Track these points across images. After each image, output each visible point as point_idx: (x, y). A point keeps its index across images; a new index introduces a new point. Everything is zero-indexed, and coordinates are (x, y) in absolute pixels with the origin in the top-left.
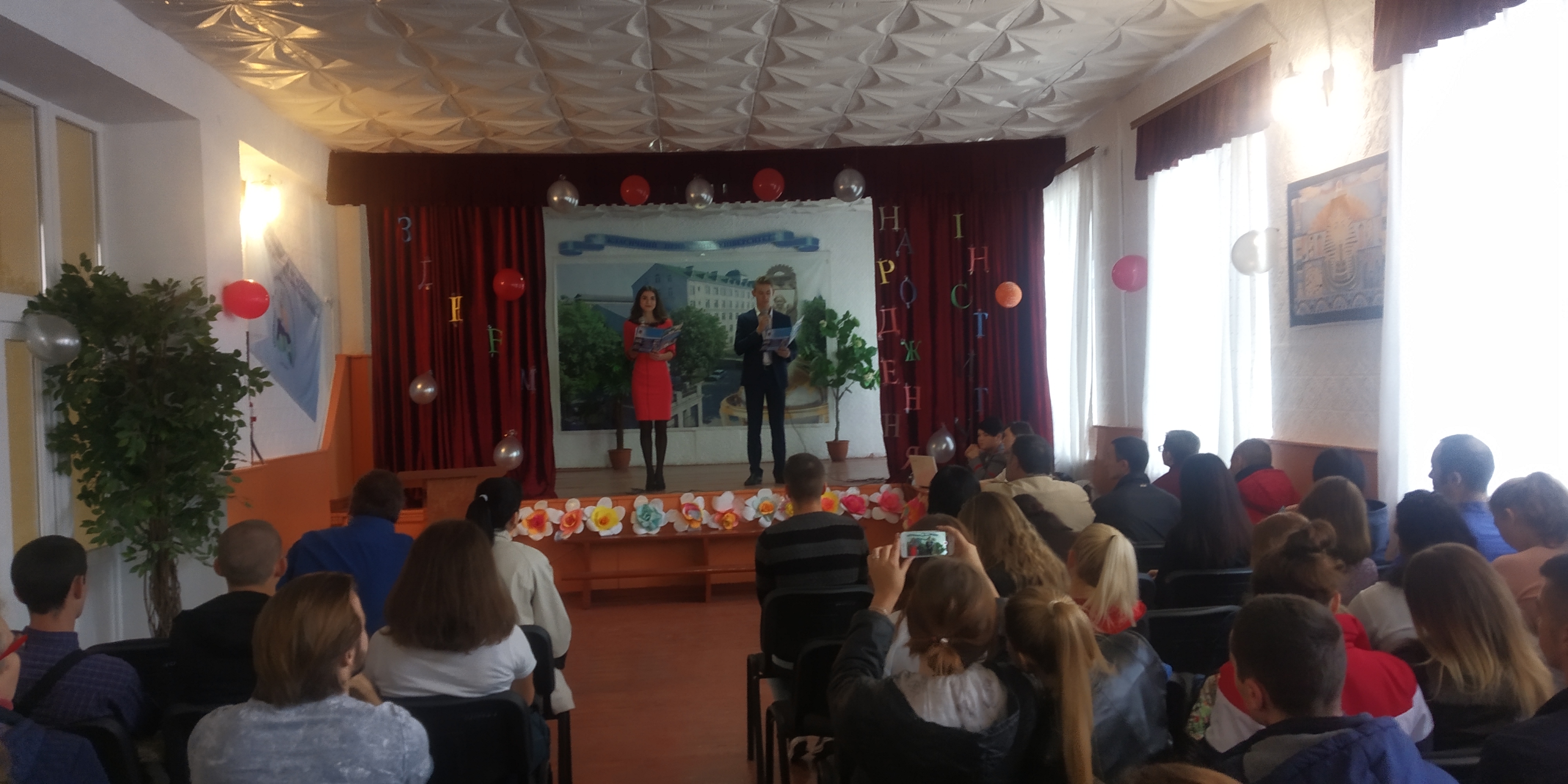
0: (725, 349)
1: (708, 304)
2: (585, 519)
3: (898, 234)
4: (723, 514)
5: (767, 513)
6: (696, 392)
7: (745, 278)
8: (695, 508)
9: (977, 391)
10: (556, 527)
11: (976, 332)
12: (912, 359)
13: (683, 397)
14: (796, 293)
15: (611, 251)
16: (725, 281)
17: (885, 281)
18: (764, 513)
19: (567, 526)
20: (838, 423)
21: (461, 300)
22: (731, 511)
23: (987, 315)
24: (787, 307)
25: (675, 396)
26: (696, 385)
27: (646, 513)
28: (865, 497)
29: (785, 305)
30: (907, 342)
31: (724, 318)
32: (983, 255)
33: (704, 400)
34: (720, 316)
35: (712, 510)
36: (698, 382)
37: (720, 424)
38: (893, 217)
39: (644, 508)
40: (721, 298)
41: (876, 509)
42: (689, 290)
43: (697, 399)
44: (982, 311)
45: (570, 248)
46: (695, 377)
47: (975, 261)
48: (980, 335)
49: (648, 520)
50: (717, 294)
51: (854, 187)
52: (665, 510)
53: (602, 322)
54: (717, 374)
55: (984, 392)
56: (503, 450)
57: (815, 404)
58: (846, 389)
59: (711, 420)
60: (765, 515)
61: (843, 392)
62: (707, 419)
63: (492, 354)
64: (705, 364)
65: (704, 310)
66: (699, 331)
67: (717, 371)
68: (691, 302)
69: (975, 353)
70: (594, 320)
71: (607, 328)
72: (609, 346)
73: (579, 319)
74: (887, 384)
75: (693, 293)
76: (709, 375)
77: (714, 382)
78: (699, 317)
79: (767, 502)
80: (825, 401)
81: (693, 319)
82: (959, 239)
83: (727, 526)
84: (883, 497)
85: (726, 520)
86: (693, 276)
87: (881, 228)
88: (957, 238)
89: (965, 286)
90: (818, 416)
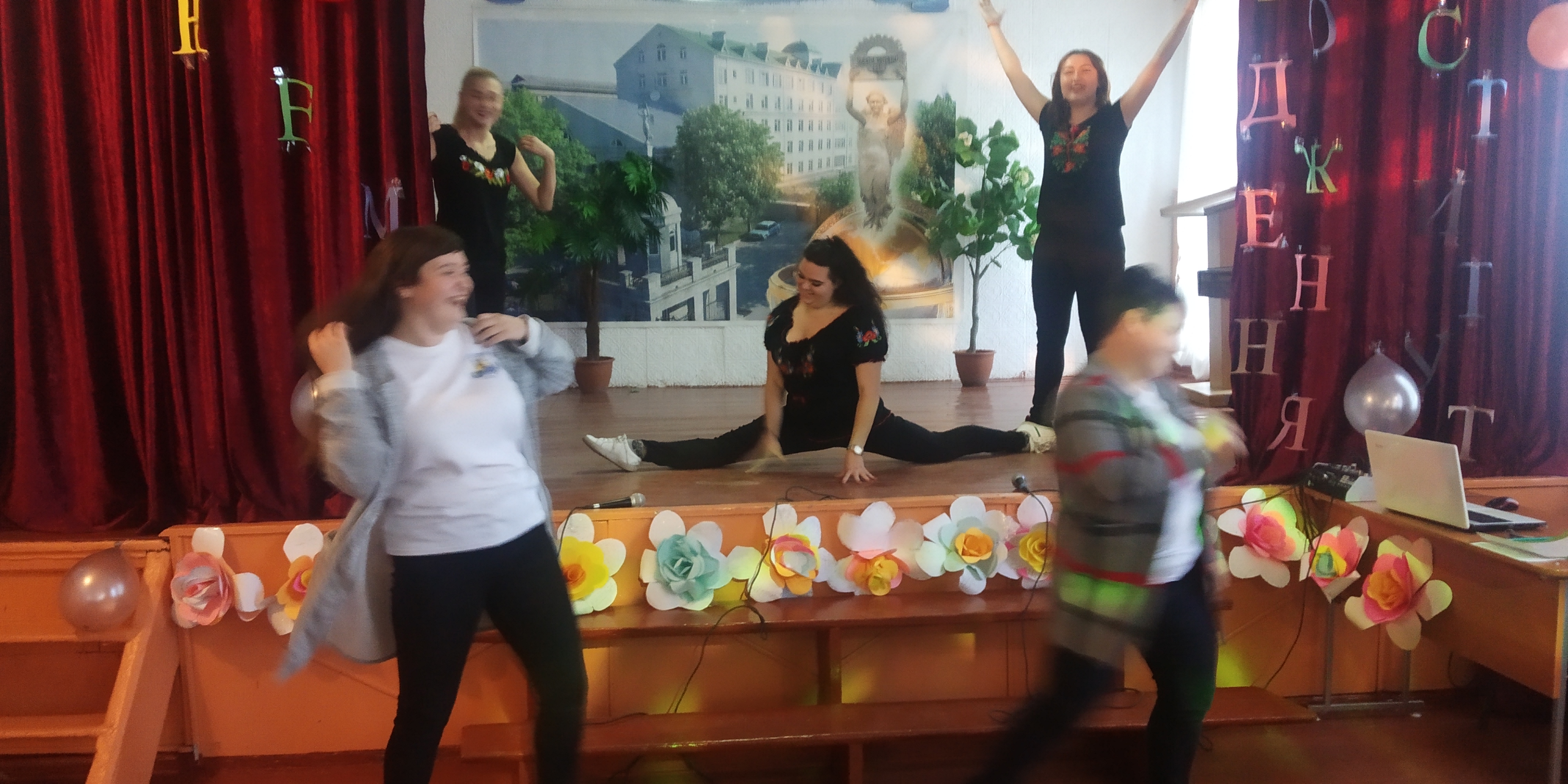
0: (778, 185)
1: (750, 103)
4: (870, 562)
5: (975, 560)
6: (726, 259)
7: (817, 57)
8: (800, 547)
9: (1465, 269)
11: (1473, 126)
12: (1315, 189)
13: (704, 267)
16: (782, 61)
18: (969, 559)
20: (975, 319)
22: (886, 555)
23: (1503, 85)
24: (890, 112)
26: (725, 247)
27: (681, 559)
29: (885, 110)
31: (777, 128)
33: (738, 272)
34: (771, 125)
35: (839, 550)
36: (731, 242)
39: (674, 544)
40: (773, 91)
42: (717, 75)
43: (728, 272)
44: (1493, 77)
46: (724, 233)
48: (1484, 132)
49: (686, 574)
50: (767, 84)
52: (727, 549)
53: (561, 129)
54: (765, 228)
55: (1485, 272)
57: (933, 285)
58: (993, 261)
59: (752, 309)
60: (973, 564)
61: (987, 267)
62: (743, 307)
63: (288, 145)
64: (742, 210)
65: (743, 113)
66: (733, 150)
67: (765, 223)
68: (721, 97)
69: (1466, 177)
70: (547, 125)
71: (570, 139)
72: (574, 172)
73: (519, 123)
74: (1253, 247)
75: (723, 80)
76: (749, 230)
77: (759, 243)
78: (734, 126)
79: (975, 531)
80: (951, 281)
81: (722, 128)
83: (876, 588)
84: (1250, 521)
85: (877, 575)
86: (725, 49)
89: (1455, 13)
90: (936, 306)
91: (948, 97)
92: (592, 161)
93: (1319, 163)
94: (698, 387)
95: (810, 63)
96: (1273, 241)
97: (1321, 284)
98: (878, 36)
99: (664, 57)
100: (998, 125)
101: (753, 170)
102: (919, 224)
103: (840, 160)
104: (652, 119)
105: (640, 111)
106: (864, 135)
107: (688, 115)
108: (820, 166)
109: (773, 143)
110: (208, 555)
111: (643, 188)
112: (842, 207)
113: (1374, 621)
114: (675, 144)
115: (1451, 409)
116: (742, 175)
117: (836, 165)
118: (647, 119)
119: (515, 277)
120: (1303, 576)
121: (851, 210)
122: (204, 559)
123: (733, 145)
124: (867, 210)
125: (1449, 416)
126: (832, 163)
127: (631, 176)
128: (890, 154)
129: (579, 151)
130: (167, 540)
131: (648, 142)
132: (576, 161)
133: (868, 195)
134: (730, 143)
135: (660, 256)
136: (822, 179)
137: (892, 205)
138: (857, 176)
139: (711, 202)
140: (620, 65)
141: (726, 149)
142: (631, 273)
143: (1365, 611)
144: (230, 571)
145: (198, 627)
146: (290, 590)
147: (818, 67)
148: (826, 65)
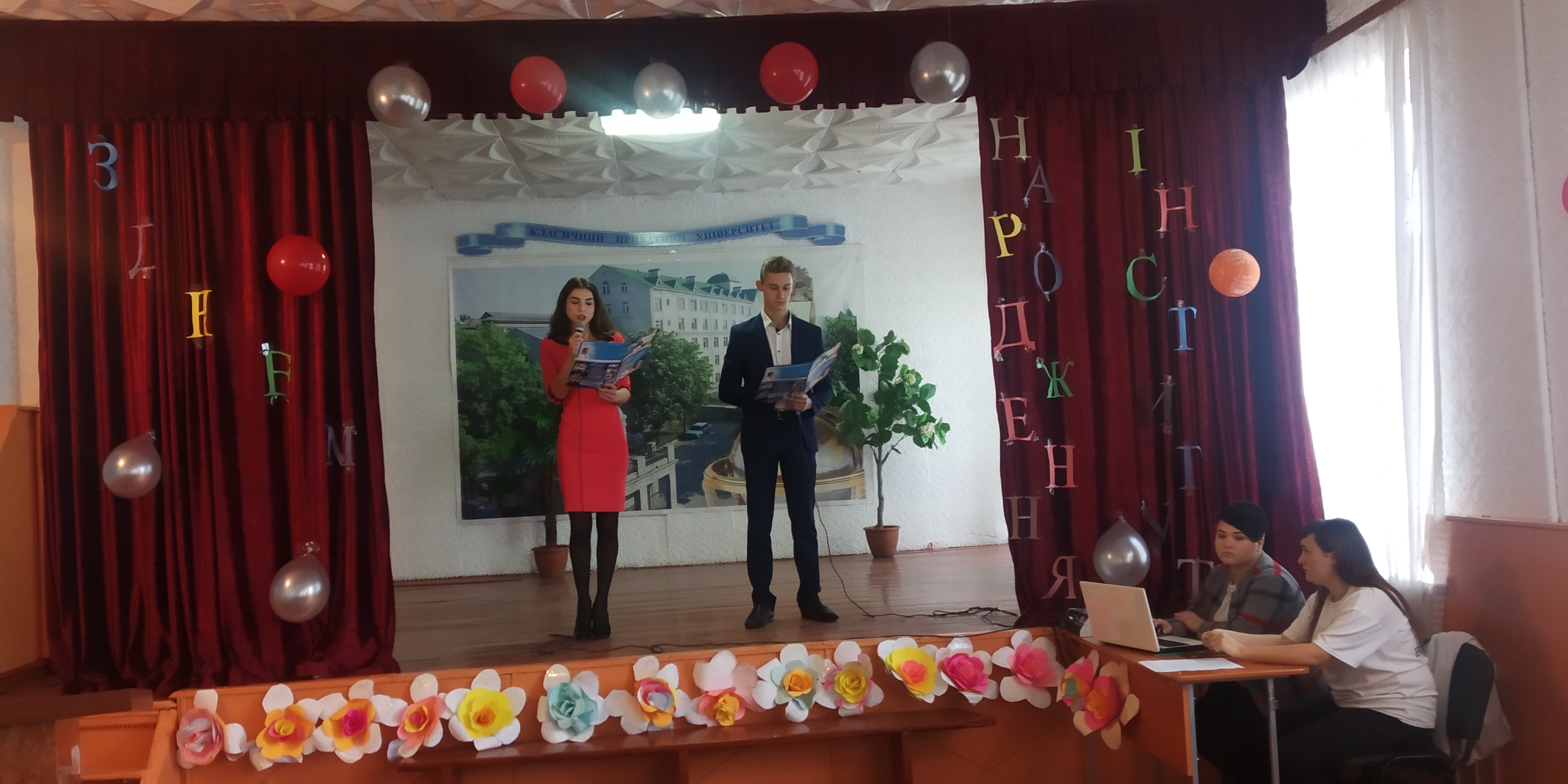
0: (709, 392)
1: (681, 325)
2: (446, 716)
3: (1026, 168)
4: (717, 698)
5: (799, 694)
6: (666, 456)
7: (737, 285)
8: (662, 688)
9: (1180, 452)
10: (389, 734)
11: (1175, 342)
12: (1057, 395)
13: (647, 464)
14: (812, 305)
15: (534, 247)
16: (708, 290)
17: (1005, 253)
18: (794, 694)
19: (410, 729)
20: (881, 499)
21: (210, 296)
22: (731, 692)
23: (1194, 310)
25: (635, 463)
26: (665, 446)
27: (567, 701)
28: (983, 656)
30: (1048, 364)
31: (705, 344)
32: (1184, 204)
33: (678, 467)
34: (700, 342)
35: (694, 690)
36: (670, 441)
37: (704, 504)
38: (1016, 136)
39: (562, 690)
40: (701, 316)
41: (1007, 681)
42: (654, 303)
43: (668, 467)
44: (1186, 304)
45: (473, 243)
46: (663, 434)
47: (1169, 213)
48: (1183, 346)
49: (571, 713)
50: (696, 309)
51: (950, 74)
52: (604, 693)
53: (523, 355)
54: (699, 428)
55: (1194, 452)
56: (288, 583)
57: (845, 471)
58: (893, 448)
59: (689, 498)
60: (797, 697)
61: (888, 454)
62: (683, 497)
63: (272, 399)
64: (679, 413)
65: (677, 334)
66: (669, 365)
67: (698, 424)
68: (657, 322)
69: (1173, 380)
70: (511, 352)
71: (531, 363)
72: (534, 390)
73: (488, 351)
74: (1013, 441)
75: (659, 308)
76: (685, 430)
77: (694, 441)
78: (669, 345)
79: (800, 671)
80: (861, 467)
81: (659, 347)
82: (1136, 174)
83: (723, 720)
84: (1018, 656)
85: (723, 709)
86: (659, 283)
87: (994, 157)
88: (1134, 173)
89: (1152, 258)
90: (850, 489)
91: (849, 313)
93: (1058, 376)
94: (645, 568)
95: (731, 291)
96: (1027, 437)
97: (1069, 467)
99: (609, 293)
100: (891, 334)
101: (686, 380)
109: (703, 357)
110: (206, 710)
113: (1092, 729)
115: (1180, 562)
116: (677, 385)
119: (485, 480)
120: (1059, 698)
122: (203, 713)
123: (669, 360)
125: (1179, 568)
130: (175, 700)
132: (536, 380)
134: (666, 359)
139: (652, 409)
141: (663, 364)
143: (1086, 721)
144: (222, 722)
145: (197, 768)
146: (267, 735)
147: (738, 294)
148: (744, 291)
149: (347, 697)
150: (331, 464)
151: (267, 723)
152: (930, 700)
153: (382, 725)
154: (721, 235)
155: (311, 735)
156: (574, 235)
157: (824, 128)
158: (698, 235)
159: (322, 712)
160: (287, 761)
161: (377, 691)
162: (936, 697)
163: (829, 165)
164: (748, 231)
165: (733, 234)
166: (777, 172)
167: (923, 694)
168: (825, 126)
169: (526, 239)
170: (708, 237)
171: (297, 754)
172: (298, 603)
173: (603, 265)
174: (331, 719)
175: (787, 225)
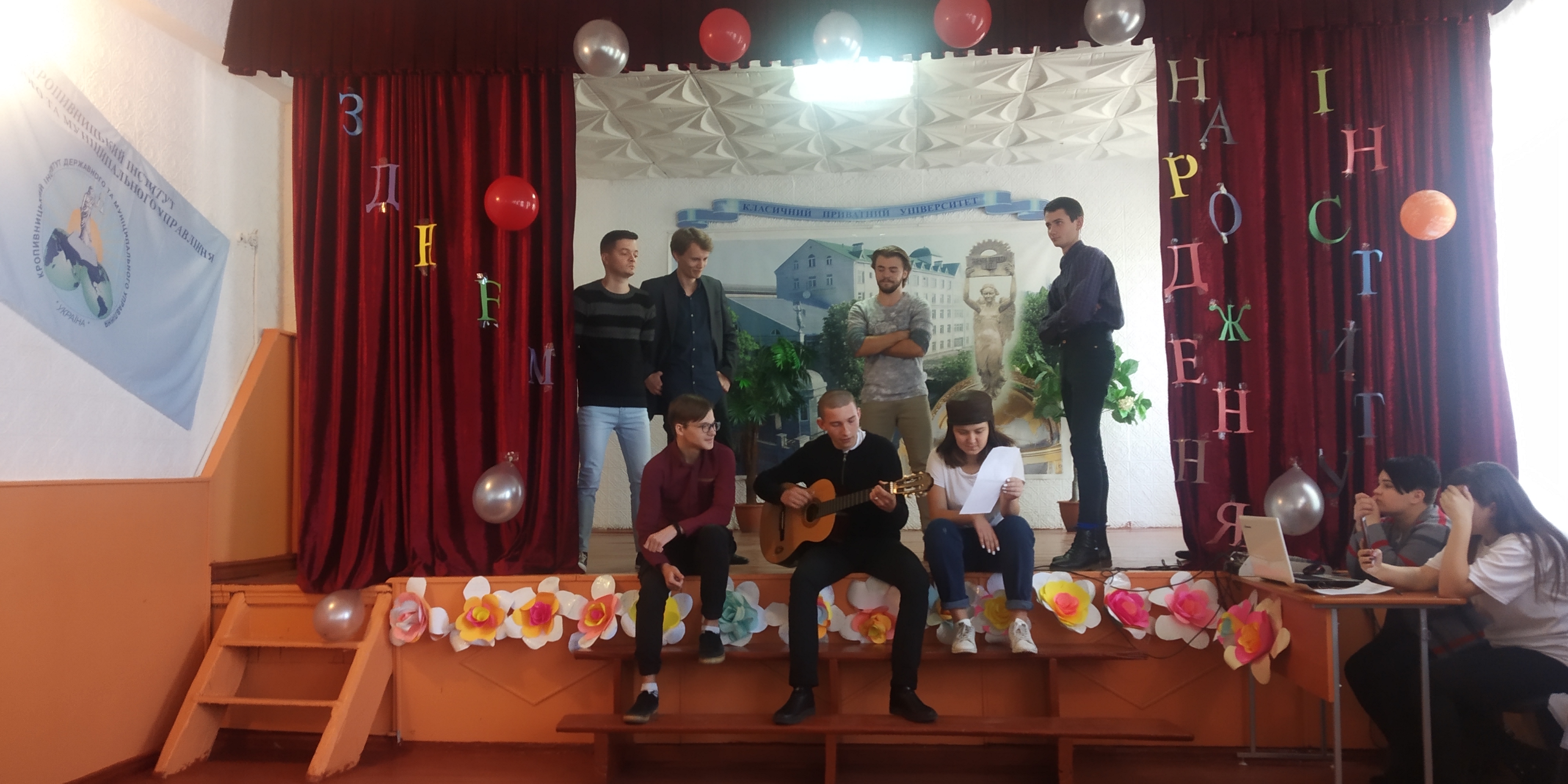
2: (618, 613)
3: (1205, 110)
4: (870, 615)
7: (938, 260)
9: (1360, 399)
10: (570, 626)
11: (1358, 287)
12: (1232, 339)
15: (746, 222)
17: (1179, 193)
19: (589, 624)
21: (435, 229)
22: (885, 612)
23: (1380, 254)
24: (1000, 302)
28: (1142, 594)
29: (997, 299)
30: (1222, 306)
32: (1372, 145)
35: (849, 608)
38: (1195, 78)
41: (1163, 619)
42: (856, 276)
44: (1371, 248)
45: (691, 218)
47: (1356, 154)
48: (1367, 291)
49: (732, 619)
51: (1124, 15)
52: (766, 607)
55: (1376, 400)
57: (1042, 445)
63: (484, 324)
69: (1356, 326)
74: (1183, 383)
75: (861, 281)
80: (1058, 442)
82: (1322, 114)
83: (875, 638)
84: (1176, 596)
85: (874, 626)
86: (863, 256)
87: (1171, 98)
88: (1320, 114)
89: (1337, 200)
90: (1046, 464)
92: (757, 347)
93: (1234, 319)
95: (933, 265)
96: (1196, 379)
97: (1242, 412)
98: (990, 241)
99: (814, 265)
102: (1029, 394)
103: (959, 341)
104: (804, 312)
105: (794, 307)
106: (979, 321)
107: (832, 308)
108: (942, 346)
110: (415, 595)
111: (788, 364)
112: (961, 380)
113: (1242, 663)
114: (822, 332)
117: (955, 346)
118: (800, 312)
120: (1215, 638)
121: (968, 383)
122: (413, 597)
124: (983, 382)
126: (952, 344)
127: (779, 356)
128: (1002, 336)
129: (746, 339)
130: (390, 585)
131: (801, 331)
133: (984, 369)
135: (809, 421)
136: (945, 357)
137: (1005, 377)
138: (973, 354)
139: (852, 377)
140: (779, 272)
142: (786, 435)
143: (1236, 656)
144: (428, 606)
145: (407, 645)
146: (465, 620)
147: (939, 268)
148: (946, 266)
149: (536, 591)
150: (533, 383)
151: (466, 609)
152: (1081, 631)
153: (564, 618)
154: (924, 210)
155: (503, 622)
156: (784, 210)
157: (1020, 94)
158: (902, 210)
159: (514, 603)
160: (481, 644)
161: (562, 587)
162: (1088, 629)
163: (1031, 136)
164: (951, 206)
165: (936, 209)
166: (977, 145)
167: (1075, 625)
168: (1019, 90)
169: (740, 214)
170: (912, 212)
171: (490, 638)
172: (498, 505)
173: (810, 240)
174: (521, 610)
175: (990, 201)
